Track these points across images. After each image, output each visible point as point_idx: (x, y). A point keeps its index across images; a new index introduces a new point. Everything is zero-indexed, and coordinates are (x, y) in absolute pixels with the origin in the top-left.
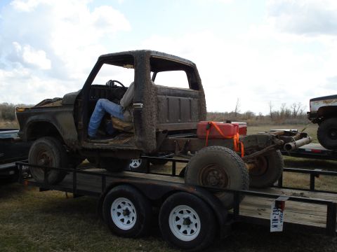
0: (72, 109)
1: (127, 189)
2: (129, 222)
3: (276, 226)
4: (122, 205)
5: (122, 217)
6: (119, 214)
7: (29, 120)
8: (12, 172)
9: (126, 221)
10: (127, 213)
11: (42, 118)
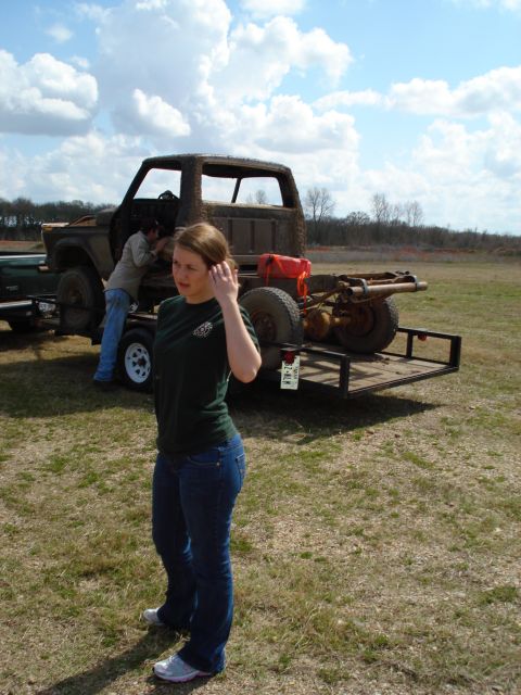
0: (107, 232)
1: (142, 332)
2: (144, 374)
3: (288, 383)
4: (138, 353)
5: (137, 367)
6: (134, 364)
7: (58, 243)
8: (29, 313)
9: (141, 373)
10: (142, 362)
11: (73, 241)
